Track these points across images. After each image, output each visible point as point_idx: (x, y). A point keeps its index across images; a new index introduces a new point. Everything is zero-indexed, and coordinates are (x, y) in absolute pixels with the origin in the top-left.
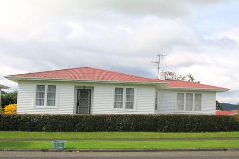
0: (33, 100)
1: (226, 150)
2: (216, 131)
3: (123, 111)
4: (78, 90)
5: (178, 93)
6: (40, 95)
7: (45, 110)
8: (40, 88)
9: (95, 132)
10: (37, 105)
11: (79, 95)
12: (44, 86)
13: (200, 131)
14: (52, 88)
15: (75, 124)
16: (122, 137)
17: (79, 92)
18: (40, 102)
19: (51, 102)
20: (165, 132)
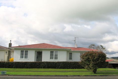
0: (19, 56)
1: (67, 76)
2: (81, 69)
3: (53, 60)
4: (37, 52)
5: (81, 53)
6: (22, 54)
7: (24, 60)
8: (22, 52)
9: (32, 68)
10: (21, 58)
11: (38, 54)
12: (23, 51)
13: (74, 68)
14: (27, 52)
15: (24, 65)
16: (42, 70)
17: (38, 53)
18: (22, 57)
19: (26, 57)
20: (59, 69)
